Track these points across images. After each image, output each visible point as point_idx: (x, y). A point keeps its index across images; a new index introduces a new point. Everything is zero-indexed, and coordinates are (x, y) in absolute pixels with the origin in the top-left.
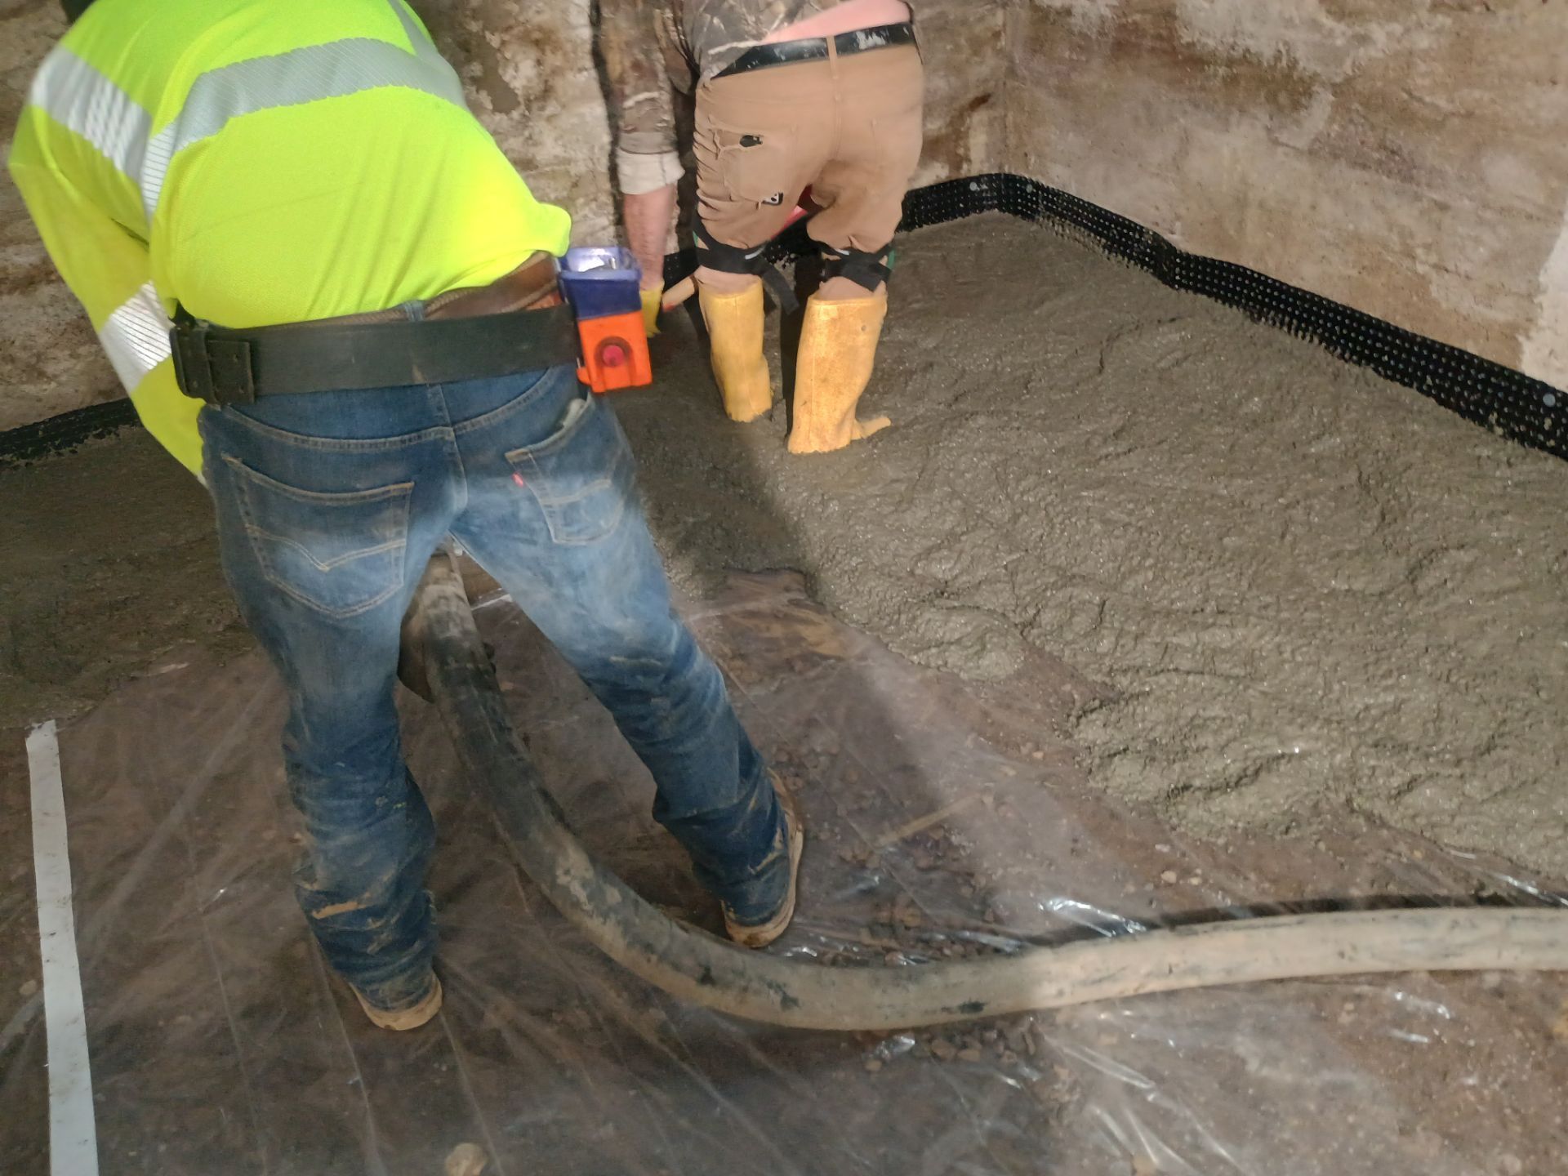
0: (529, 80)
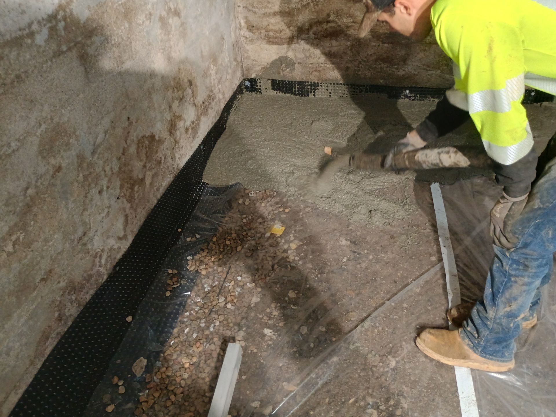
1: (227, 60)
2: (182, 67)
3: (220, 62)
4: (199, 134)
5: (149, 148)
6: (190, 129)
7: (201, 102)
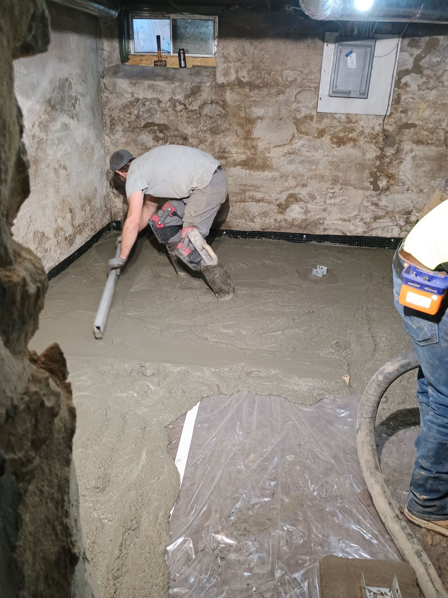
0: (384, 185)
1: (98, 205)
2: (66, 199)
3: (93, 204)
4: (75, 244)
5: (41, 240)
6: (69, 239)
7: (78, 225)
